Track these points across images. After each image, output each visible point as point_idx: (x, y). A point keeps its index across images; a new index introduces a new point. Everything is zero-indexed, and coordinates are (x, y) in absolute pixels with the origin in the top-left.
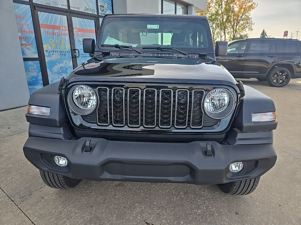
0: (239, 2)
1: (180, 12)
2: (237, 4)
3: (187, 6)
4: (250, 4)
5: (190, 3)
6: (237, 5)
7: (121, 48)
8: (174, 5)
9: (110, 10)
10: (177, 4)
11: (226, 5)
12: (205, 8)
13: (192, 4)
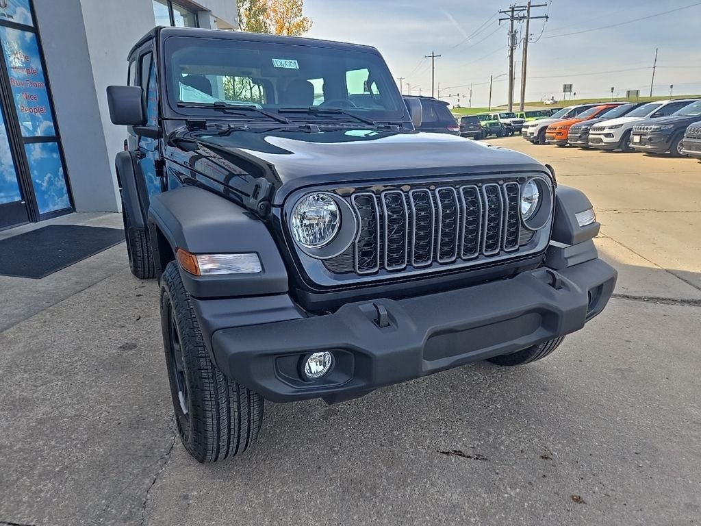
0: (274, 14)
1: (181, 23)
2: (272, 17)
3: (195, 13)
4: (298, 19)
5: (204, 5)
6: (272, 20)
7: (227, 111)
8: (167, 7)
9: (25, 7)
10: (173, 5)
11: (249, 17)
12: (235, 21)
13: (209, 8)
